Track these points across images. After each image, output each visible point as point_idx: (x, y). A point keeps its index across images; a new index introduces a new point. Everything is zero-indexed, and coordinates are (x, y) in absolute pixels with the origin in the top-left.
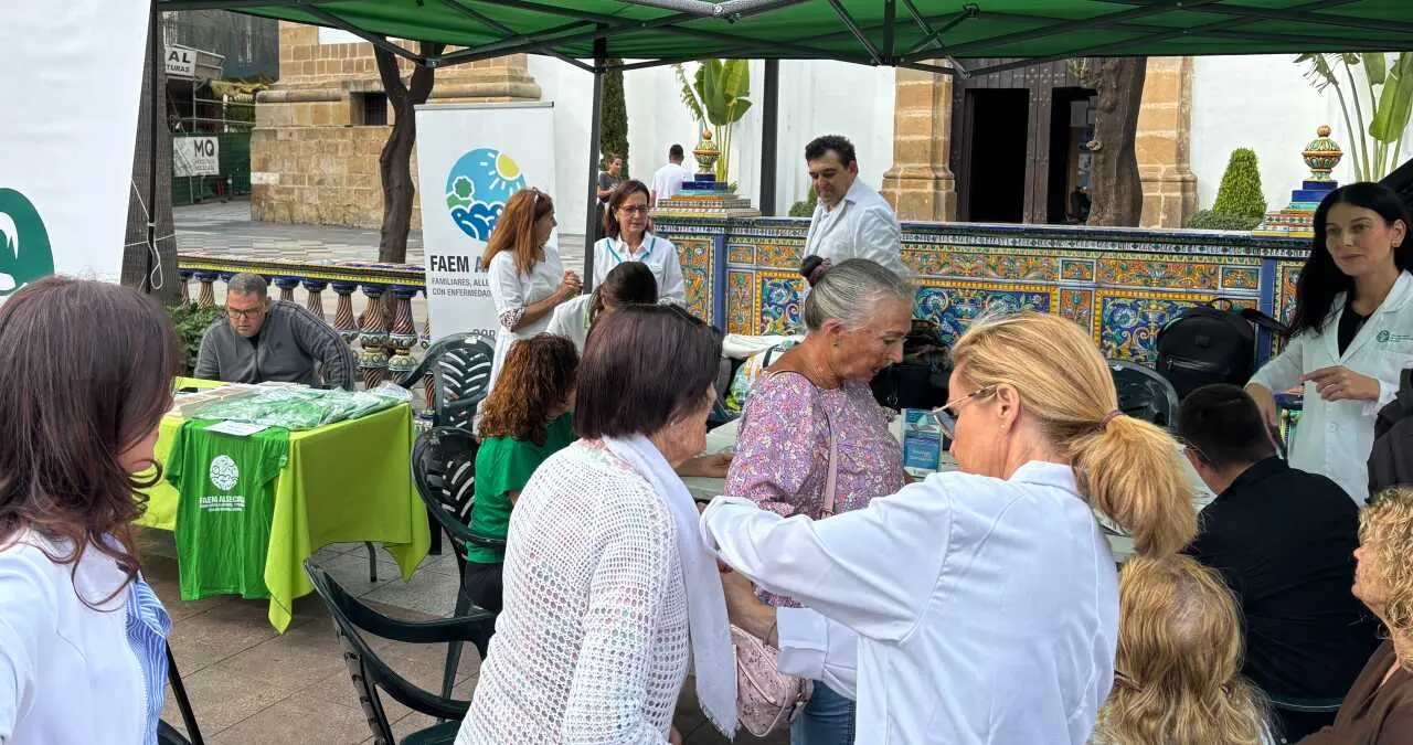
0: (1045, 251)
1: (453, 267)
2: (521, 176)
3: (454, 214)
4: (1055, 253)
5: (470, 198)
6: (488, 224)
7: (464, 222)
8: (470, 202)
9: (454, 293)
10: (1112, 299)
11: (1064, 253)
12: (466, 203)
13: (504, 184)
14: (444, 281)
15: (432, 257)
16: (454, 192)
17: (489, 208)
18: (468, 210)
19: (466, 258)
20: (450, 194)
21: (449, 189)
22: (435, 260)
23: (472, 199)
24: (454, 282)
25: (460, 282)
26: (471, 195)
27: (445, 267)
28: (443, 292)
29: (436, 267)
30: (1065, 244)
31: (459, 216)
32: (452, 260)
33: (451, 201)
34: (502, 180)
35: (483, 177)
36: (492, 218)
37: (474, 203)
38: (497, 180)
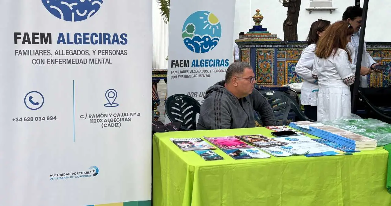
0: (369, 49)
1: (182, 65)
2: (219, 23)
3: (185, 41)
4: (372, 49)
5: (193, 33)
6: (200, 45)
7: (189, 44)
8: (193, 35)
9: (181, 77)
10: (385, 62)
11: (374, 49)
12: (191, 36)
13: (211, 26)
14: (177, 72)
15: (172, 61)
16: (186, 31)
17: (201, 37)
18: (191, 39)
19: (188, 61)
20: (184, 31)
21: (184, 29)
22: (173, 62)
23: (194, 34)
24: (182, 72)
25: (185, 72)
26: (194, 32)
27: (178, 65)
28: (176, 77)
29: (174, 66)
30: (374, 47)
31: (187, 42)
32: (182, 62)
33: (184, 35)
34: (210, 25)
35: (200, 24)
36: (203, 42)
37: (195, 35)
38: (208, 25)
